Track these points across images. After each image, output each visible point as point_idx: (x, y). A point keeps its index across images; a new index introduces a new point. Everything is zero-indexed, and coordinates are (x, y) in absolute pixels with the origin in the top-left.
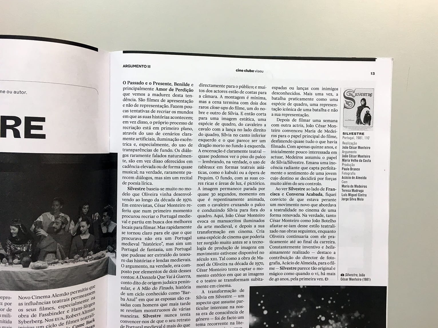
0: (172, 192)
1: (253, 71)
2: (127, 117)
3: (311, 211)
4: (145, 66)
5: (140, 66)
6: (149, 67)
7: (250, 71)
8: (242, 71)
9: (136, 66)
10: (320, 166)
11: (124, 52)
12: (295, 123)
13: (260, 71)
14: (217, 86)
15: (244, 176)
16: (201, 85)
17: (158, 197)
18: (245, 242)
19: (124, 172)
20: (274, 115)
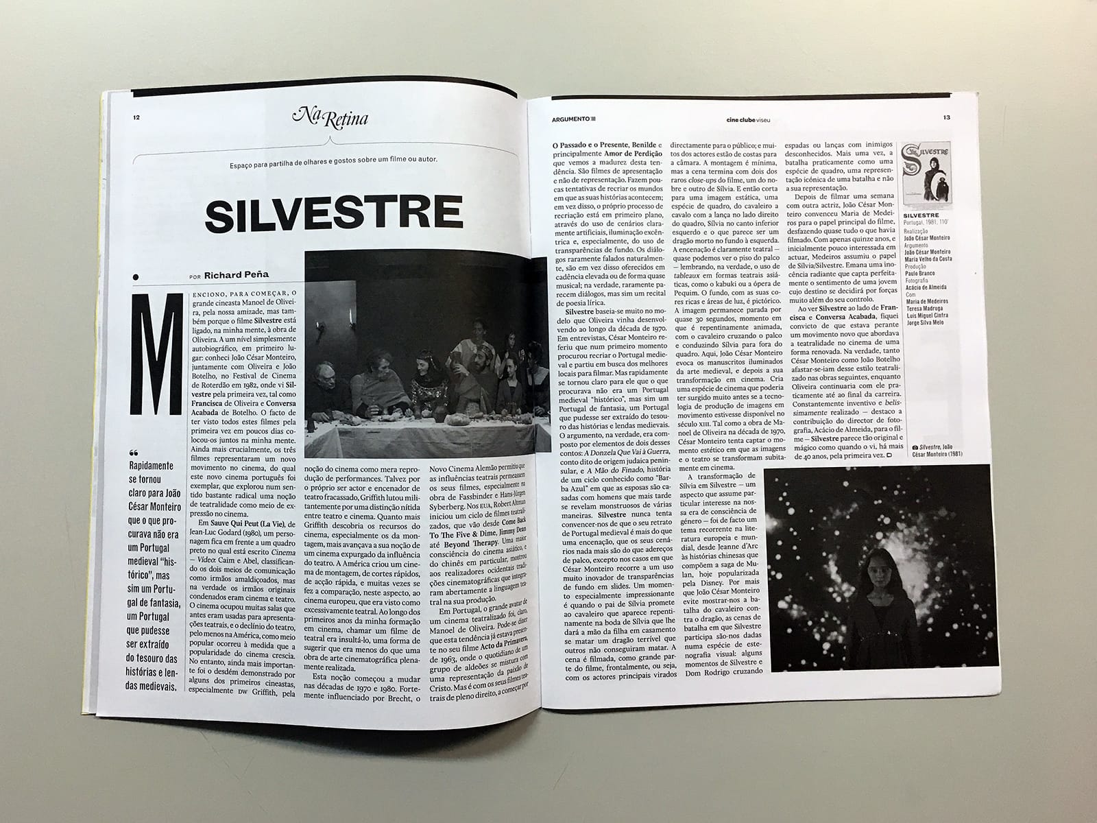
0: (636, 317)
1: (754, 120)
2: (561, 199)
3: (859, 343)
4: (587, 119)
5: (579, 119)
6: (594, 119)
7: (750, 120)
8: (737, 120)
9: (574, 119)
10: (869, 270)
11: (554, 98)
12: (824, 202)
13: (765, 120)
14: (698, 146)
15: (746, 289)
16: (673, 145)
17: (614, 325)
18: (754, 397)
19: (559, 286)
20: (790, 189)
